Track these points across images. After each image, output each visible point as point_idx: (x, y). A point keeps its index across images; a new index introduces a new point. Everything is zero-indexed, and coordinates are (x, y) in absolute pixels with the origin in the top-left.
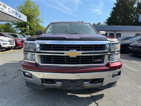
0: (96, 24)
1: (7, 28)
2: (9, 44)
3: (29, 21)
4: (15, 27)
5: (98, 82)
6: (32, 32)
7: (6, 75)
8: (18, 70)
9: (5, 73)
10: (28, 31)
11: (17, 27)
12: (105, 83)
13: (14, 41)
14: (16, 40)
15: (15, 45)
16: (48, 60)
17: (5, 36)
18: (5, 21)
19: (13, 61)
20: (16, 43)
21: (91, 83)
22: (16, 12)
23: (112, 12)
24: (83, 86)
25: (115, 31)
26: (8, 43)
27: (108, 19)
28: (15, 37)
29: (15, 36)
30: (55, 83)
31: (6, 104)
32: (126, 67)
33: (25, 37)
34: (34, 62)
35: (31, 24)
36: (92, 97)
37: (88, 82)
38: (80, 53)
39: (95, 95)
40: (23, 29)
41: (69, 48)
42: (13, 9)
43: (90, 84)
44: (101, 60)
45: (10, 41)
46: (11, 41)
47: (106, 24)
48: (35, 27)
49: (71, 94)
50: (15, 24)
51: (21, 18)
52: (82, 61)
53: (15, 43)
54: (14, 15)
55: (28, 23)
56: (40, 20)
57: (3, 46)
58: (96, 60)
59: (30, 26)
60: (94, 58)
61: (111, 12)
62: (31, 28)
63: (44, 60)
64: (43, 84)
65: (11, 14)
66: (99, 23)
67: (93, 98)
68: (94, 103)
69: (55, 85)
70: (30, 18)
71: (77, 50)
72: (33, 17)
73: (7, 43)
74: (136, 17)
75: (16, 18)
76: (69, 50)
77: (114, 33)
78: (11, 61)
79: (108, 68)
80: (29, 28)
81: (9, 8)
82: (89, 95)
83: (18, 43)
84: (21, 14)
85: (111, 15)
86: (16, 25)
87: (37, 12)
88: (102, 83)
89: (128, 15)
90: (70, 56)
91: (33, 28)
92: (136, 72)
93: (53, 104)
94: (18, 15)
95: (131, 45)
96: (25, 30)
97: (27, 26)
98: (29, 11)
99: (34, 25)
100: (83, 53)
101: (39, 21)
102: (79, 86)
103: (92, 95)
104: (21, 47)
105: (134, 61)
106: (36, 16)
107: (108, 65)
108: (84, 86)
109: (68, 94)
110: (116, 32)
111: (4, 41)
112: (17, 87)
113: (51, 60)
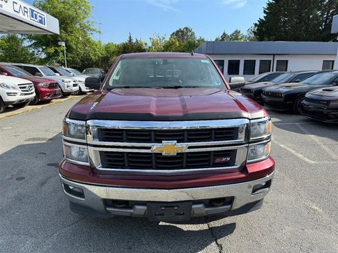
0: (229, 34)
1: (11, 47)
2: (22, 94)
3: (65, 29)
4: (30, 46)
5: (222, 204)
6: (73, 58)
7: (23, 178)
8: (49, 165)
9: (21, 171)
10: (64, 55)
11: (35, 44)
12: (237, 204)
13: (31, 87)
14: (36, 84)
15: (34, 95)
16: (116, 161)
17: (9, 74)
18: (5, 33)
19: (34, 139)
20: (36, 91)
21: (207, 206)
22: (32, 11)
23: (268, 4)
24: (190, 212)
25: (274, 55)
26: (19, 91)
27: (258, 23)
28: (34, 75)
29: (33, 71)
30: (131, 208)
31: (31, 249)
32: (293, 151)
33: (56, 72)
34: (88, 164)
35: (69, 38)
36: (211, 229)
37: (201, 206)
38: (184, 147)
39: (216, 225)
40: (51, 50)
41: (160, 136)
42: (23, 5)
43: (206, 209)
44: (228, 159)
45: (22, 87)
46: (25, 88)
47: (252, 35)
48: (78, 45)
49: (167, 224)
50: (30, 38)
51: (46, 26)
52: (188, 162)
53: (34, 90)
54: (27, 18)
55: (63, 34)
56: (91, 27)
57: (7, 99)
58: (218, 160)
59: (66, 42)
60: (215, 156)
61: (266, 6)
62: (69, 48)
63: (109, 161)
64: (107, 209)
65: (20, 16)
66: (237, 32)
67: (212, 233)
68: (214, 244)
69: (132, 211)
70: (67, 24)
71: (179, 141)
72: (73, 20)
73: (15, 91)
74: (327, 18)
75: (32, 25)
76: (160, 141)
77: (272, 59)
78: (30, 140)
79: (244, 176)
80: (65, 48)
81: (14, 2)
82: (204, 227)
83: (43, 89)
84: (45, 15)
85: (265, 12)
86: (34, 41)
87: (83, 8)
88: (230, 206)
89: (308, 14)
90: (164, 154)
91: (74, 47)
92: (311, 165)
93: (130, 248)
94: (36, 18)
95: (307, 95)
96: (56, 52)
97: (59, 43)
98: (62, 5)
99: (76, 38)
100: (190, 148)
101: (89, 29)
102: (183, 214)
103: (211, 226)
104: (49, 98)
105: (312, 136)
106: (82, 17)
107: (243, 169)
108: (192, 212)
109: (161, 223)
110: (276, 56)
111: (8, 87)
112: (51, 207)
113: (123, 161)
